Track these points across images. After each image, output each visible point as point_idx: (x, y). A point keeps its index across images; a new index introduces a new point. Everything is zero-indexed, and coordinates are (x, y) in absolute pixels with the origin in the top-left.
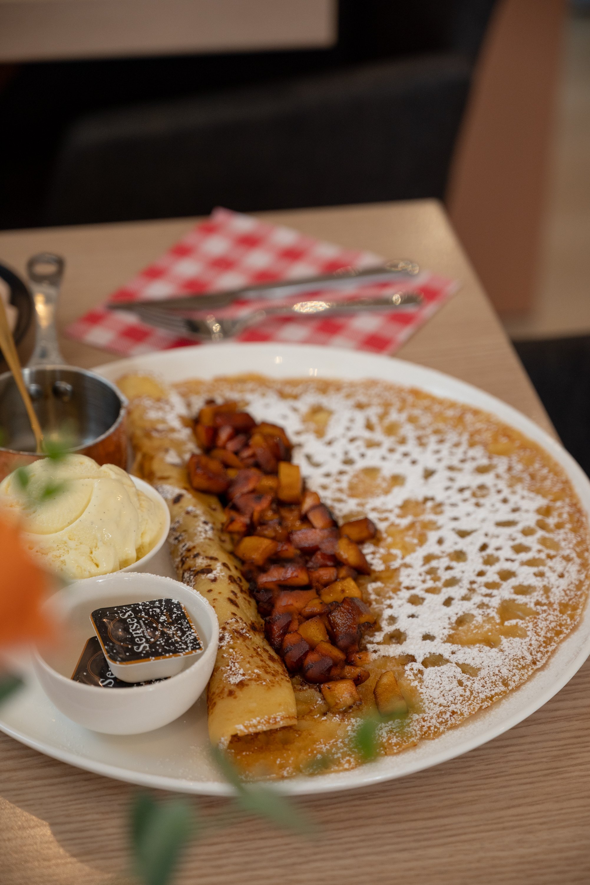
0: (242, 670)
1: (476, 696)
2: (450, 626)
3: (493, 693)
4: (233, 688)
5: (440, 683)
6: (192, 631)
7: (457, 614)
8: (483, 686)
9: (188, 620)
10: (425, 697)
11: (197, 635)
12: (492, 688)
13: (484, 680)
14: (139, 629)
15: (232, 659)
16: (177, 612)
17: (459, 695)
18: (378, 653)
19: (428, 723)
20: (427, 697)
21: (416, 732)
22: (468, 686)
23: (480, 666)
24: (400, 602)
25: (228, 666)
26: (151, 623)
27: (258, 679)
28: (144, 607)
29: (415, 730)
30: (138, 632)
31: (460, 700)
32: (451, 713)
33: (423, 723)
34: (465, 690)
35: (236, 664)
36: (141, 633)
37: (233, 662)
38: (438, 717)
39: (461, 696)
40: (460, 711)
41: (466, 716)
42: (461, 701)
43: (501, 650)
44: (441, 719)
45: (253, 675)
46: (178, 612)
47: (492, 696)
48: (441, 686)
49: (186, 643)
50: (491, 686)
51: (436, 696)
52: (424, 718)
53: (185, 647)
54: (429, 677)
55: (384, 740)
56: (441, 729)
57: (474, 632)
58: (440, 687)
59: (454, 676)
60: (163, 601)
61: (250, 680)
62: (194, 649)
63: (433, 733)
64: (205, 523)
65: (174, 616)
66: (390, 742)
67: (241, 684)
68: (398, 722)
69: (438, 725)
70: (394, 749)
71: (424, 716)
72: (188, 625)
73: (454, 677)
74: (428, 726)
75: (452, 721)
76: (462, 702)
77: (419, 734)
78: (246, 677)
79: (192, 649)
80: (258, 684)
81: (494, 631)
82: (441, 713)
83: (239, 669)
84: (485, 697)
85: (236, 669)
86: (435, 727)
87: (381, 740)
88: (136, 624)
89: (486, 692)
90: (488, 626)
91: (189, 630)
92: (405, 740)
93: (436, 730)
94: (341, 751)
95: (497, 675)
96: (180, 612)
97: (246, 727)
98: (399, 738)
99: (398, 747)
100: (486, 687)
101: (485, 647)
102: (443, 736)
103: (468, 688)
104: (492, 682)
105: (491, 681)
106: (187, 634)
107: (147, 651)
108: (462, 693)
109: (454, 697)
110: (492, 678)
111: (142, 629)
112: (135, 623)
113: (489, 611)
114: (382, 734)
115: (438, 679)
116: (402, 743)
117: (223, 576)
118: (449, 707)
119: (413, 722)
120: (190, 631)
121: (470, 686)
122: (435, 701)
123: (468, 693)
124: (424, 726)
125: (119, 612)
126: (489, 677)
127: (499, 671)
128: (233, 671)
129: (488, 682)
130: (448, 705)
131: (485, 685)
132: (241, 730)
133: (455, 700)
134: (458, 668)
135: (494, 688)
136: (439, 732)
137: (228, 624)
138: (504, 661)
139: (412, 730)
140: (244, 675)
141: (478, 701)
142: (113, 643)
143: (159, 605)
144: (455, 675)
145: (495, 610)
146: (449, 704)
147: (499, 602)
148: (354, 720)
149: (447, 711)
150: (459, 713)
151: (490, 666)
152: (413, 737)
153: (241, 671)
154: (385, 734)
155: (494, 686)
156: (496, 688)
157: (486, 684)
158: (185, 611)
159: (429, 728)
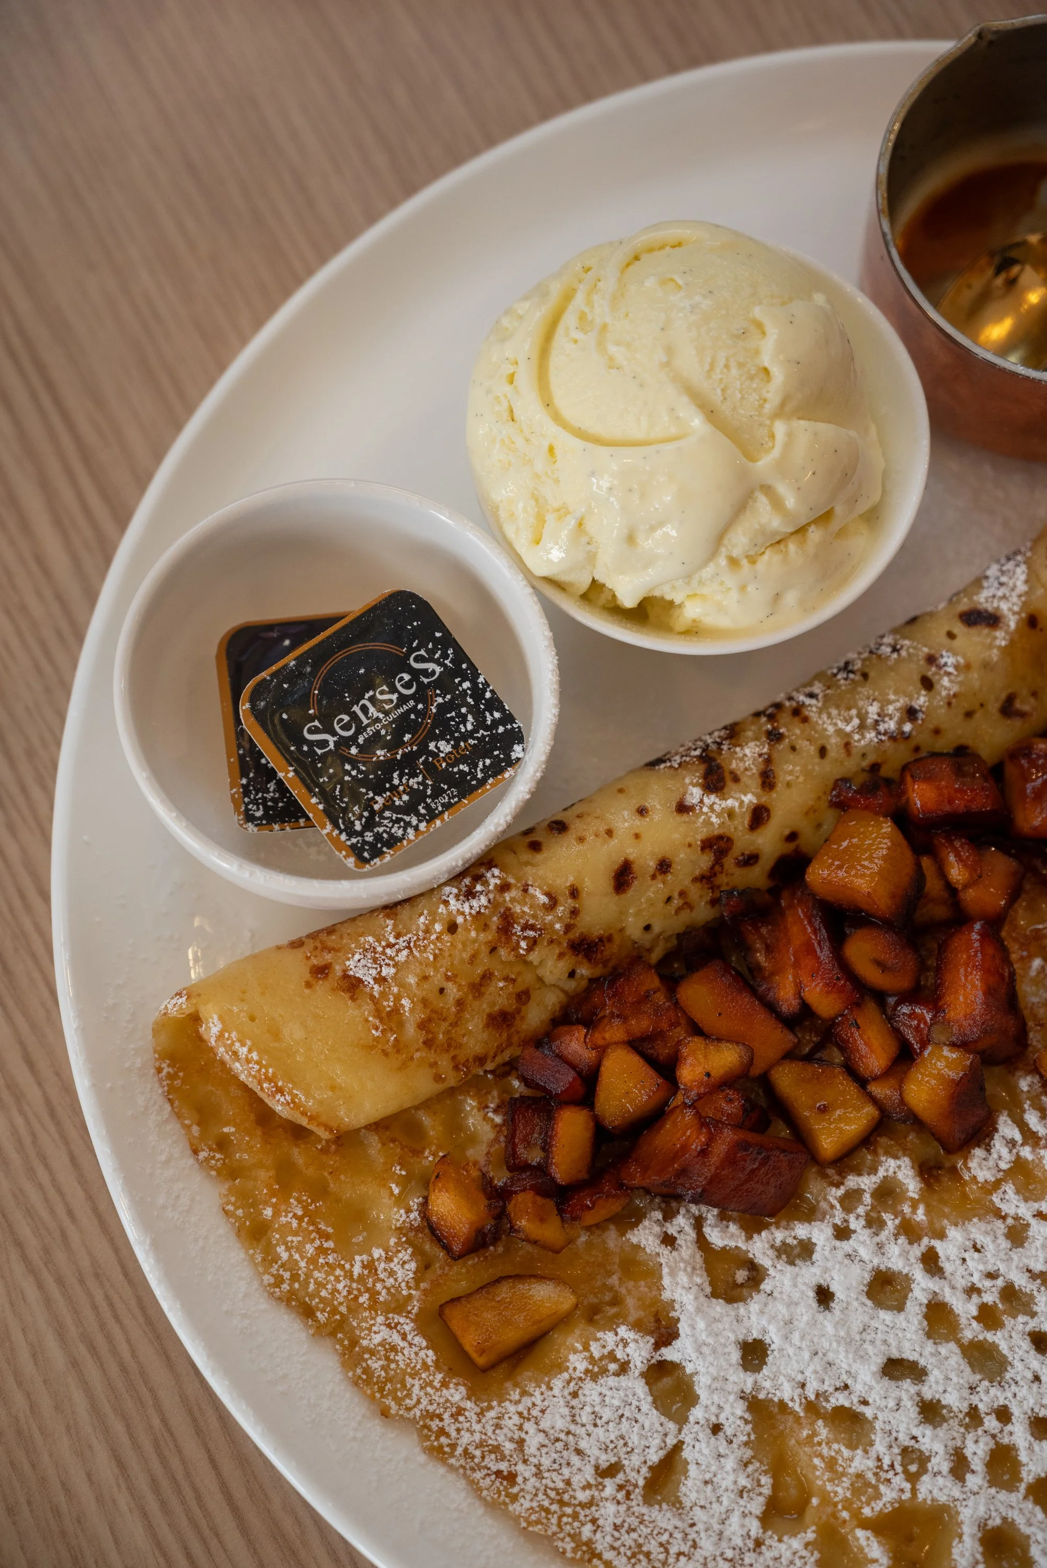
0: (392, 971)
1: (582, 1518)
2: (812, 1397)
3: (608, 1555)
4: (338, 970)
5: (598, 1422)
6: (423, 826)
7: (865, 1403)
8: (616, 1527)
9: (456, 803)
10: (538, 1399)
11: (409, 841)
12: (622, 1550)
13: (636, 1524)
14: (380, 710)
15: (415, 938)
16: (478, 769)
17: (567, 1477)
18: (665, 1251)
19: (453, 1427)
20: (538, 1402)
21: (415, 1406)
22: (602, 1490)
23: (687, 1503)
24: (864, 1253)
25: (397, 936)
26: (413, 728)
27: (384, 1015)
28: (469, 692)
29: (419, 1402)
30: (372, 710)
31: (554, 1482)
32: (510, 1473)
33: (446, 1416)
34: (588, 1486)
35: (405, 952)
36: (368, 718)
37: (409, 943)
38: (480, 1445)
39: (568, 1483)
40: (519, 1492)
41: (511, 1508)
42: (551, 1485)
43: (758, 1543)
44: (478, 1453)
45: (388, 1000)
46: (479, 773)
47: (599, 1556)
48: (590, 1428)
49: (369, 825)
50: (627, 1545)
51: (544, 1425)
52: (462, 1415)
53: (358, 827)
54: (609, 1393)
55: (365, 1343)
56: (452, 1461)
57: (817, 1461)
58: (583, 1425)
59: (633, 1450)
60: (509, 727)
61: (372, 997)
62: (356, 851)
63: (432, 1445)
64: (911, 713)
65: (464, 768)
66: (367, 1356)
67: (352, 985)
68: (427, 1356)
69: (459, 1450)
70: (355, 1371)
71: (467, 1413)
72: (440, 808)
73: (629, 1449)
74: (447, 1429)
75: (481, 1481)
76: (552, 1489)
77: (415, 1415)
78: (376, 987)
79: (353, 847)
80: (367, 1021)
81: (829, 1510)
82: (496, 1449)
83: (391, 963)
84: (584, 1539)
85: (391, 958)
86: (453, 1446)
87: (362, 1334)
88: (394, 697)
89: (604, 1537)
90: (841, 1491)
91: (424, 816)
92: (387, 1388)
93: (447, 1449)
94: (297, 1256)
95: (667, 1551)
96: (480, 775)
97: (220, 1037)
98: (383, 1374)
99: (364, 1377)
100: (616, 1534)
101: (761, 1500)
102: (442, 1470)
103: (596, 1494)
104: (640, 1546)
105: (641, 1541)
106: (407, 818)
107: (312, 753)
108: (577, 1481)
109: (556, 1466)
110: (653, 1542)
111: (381, 716)
112: (399, 693)
113: (899, 1481)
114: (375, 1333)
115: (607, 1414)
116: (375, 1384)
117: (708, 822)
118: (525, 1461)
119: (439, 1393)
120: (420, 821)
121: (603, 1495)
122: (529, 1426)
123: (583, 1496)
124: (441, 1420)
125: (430, 646)
126: (651, 1534)
127: (680, 1554)
128: (384, 953)
129: (634, 1535)
130: (528, 1460)
131: (623, 1531)
132: (208, 1029)
133: (549, 1471)
134: (662, 1454)
135: (625, 1554)
136: (447, 1459)
137: (525, 891)
138: (719, 1559)
139: (415, 1398)
140: (381, 980)
141: (568, 1527)
142: (313, 674)
143: (489, 723)
144: (636, 1451)
145: (907, 1496)
146: (532, 1459)
147: (943, 1499)
148: (407, 1258)
149: (509, 1461)
150: (515, 1490)
151: (695, 1528)
152: (400, 1405)
153: (387, 971)
154: (377, 1339)
155: (629, 1553)
156: (624, 1560)
157: (628, 1532)
158: (488, 787)
159: (442, 1432)
